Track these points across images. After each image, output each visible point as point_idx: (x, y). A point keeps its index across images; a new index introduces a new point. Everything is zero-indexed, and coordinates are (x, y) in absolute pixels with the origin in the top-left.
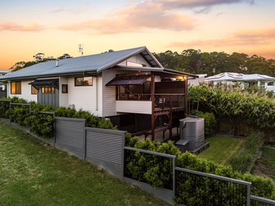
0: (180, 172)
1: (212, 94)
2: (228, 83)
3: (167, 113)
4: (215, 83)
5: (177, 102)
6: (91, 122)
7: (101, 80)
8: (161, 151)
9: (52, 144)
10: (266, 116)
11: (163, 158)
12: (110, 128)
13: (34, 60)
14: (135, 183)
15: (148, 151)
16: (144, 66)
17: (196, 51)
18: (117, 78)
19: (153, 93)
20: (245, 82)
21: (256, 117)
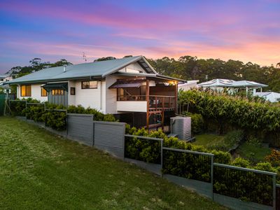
0: (166, 150)
1: (200, 97)
2: (218, 89)
3: (160, 112)
4: (205, 89)
5: (168, 104)
6: (98, 116)
7: (104, 84)
8: (152, 136)
9: (64, 136)
10: (246, 116)
11: (154, 141)
12: (113, 121)
13: (31, 65)
14: (133, 162)
15: (143, 137)
16: (140, 72)
17: (193, 58)
18: (118, 82)
19: (148, 95)
20: (235, 87)
21: (238, 118)
